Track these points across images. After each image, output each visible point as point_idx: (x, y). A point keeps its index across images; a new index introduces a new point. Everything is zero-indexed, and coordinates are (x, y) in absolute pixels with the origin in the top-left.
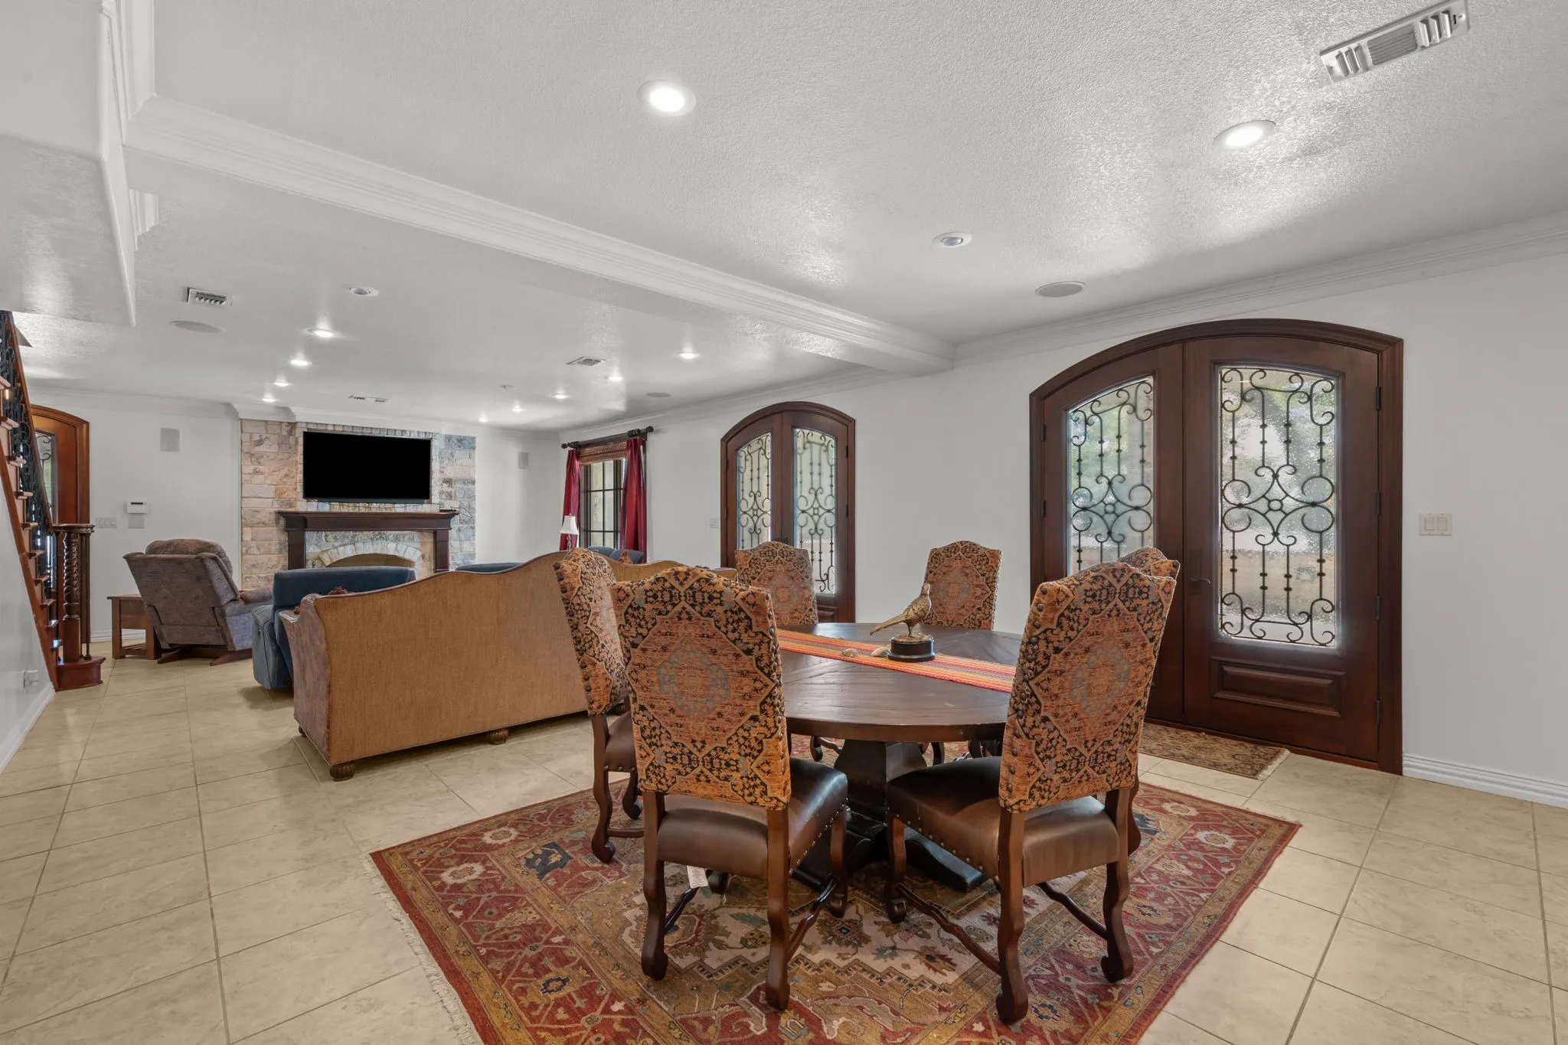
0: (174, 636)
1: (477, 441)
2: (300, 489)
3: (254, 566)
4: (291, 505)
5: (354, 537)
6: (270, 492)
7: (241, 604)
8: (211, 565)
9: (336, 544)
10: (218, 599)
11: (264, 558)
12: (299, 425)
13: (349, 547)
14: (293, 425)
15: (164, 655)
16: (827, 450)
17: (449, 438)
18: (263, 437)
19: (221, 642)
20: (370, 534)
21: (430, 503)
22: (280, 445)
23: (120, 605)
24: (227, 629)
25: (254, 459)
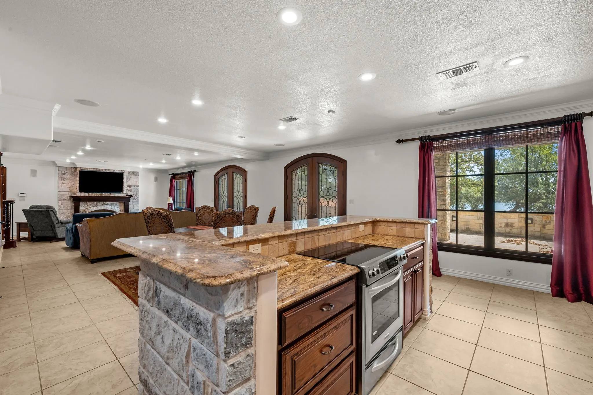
0: (37, 234)
1: (139, 173)
2: (78, 189)
3: (62, 213)
4: (75, 194)
5: (96, 204)
6: (68, 190)
7: (60, 224)
8: (51, 213)
9: (90, 206)
10: (53, 222)
11: (65, 211)
12: (78, 168)
13: (95, 207)
14: (76, 168)
15: (34, 240)
16: (241, 180)
17: (130, 172)
18: (66, 172)
19: (54, 236)
20: (102, 203)
21: (123, 193)
22: (71, 174)
23: (19, 225)
24: (56, 232)
25: (62, 179)
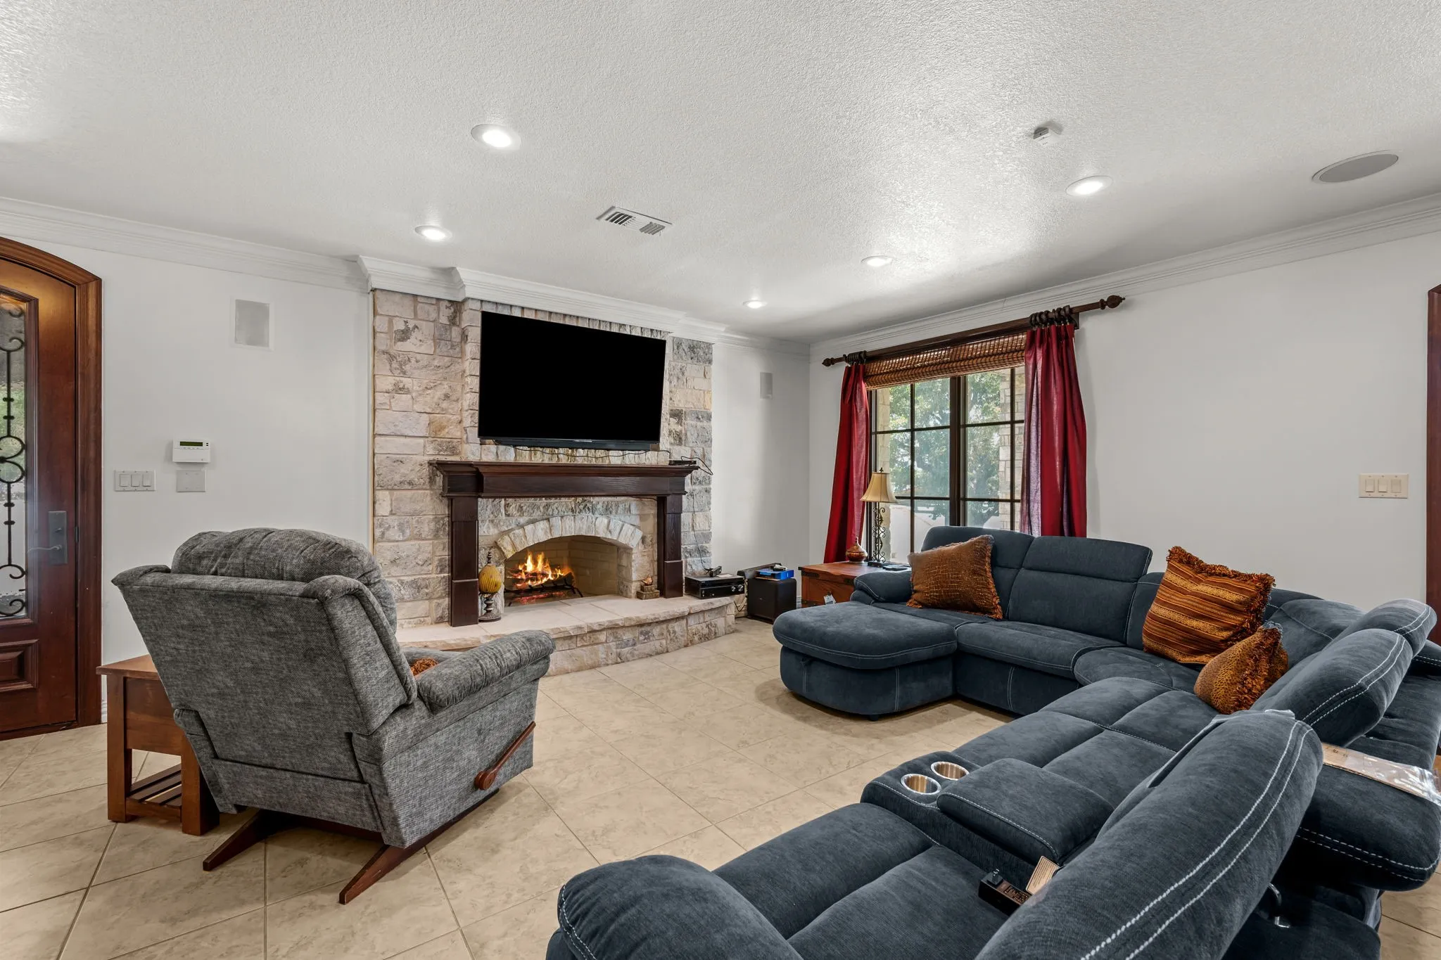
1: (715, 350)
2: (471, 420)
3: (393, 562)
4: (453, 451)
5: (547, 506)
6: (422, 426)
7: (419, 716)
8: (347, 616)
9: (522, 520)
10: (363, 713)
11: (408, 548)
12: (472, 305)
13: (542, 525)
14: (457, 306)
17: (684, 344)
18: (411, 326)
19: (377, 823)
20: (570, 502)
21: (659, 449)
22: (437, 340)
23: (124, 688)
24: (385, 787)
25: (395, 365)
